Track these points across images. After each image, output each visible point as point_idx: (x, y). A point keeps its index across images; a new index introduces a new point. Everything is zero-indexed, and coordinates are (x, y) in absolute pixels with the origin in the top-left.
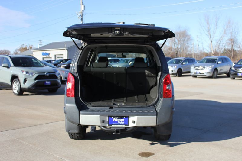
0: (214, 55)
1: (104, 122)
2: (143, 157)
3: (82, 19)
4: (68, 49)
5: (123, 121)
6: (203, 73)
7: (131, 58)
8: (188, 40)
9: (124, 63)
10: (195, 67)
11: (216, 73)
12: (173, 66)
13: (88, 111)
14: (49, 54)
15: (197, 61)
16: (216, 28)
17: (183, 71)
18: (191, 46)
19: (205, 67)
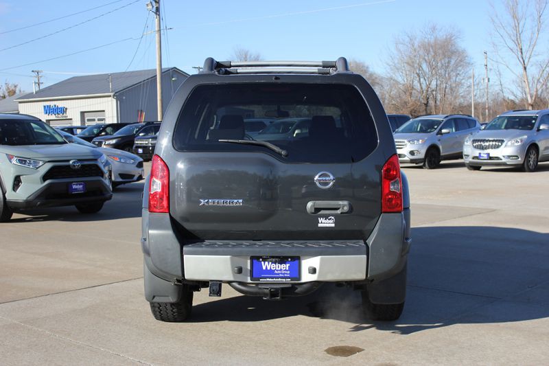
0: (532, 105)
1: (240, 271)
2: (337, 355)
3: (158, 9)
4: (119, 96)
5: (287, 269)
6: (498, 158)
7: (296, 120)
8: (457, 66)
9: (279, 133)
10: (474, 141)
11: (533, 157)
12: (413, 141)
13: (201, 247)
14: (64, 110)
15: (482, 125)
16: (538, 31)
17: (442, 153)
18: (467, 83)
19: (502, 141)
